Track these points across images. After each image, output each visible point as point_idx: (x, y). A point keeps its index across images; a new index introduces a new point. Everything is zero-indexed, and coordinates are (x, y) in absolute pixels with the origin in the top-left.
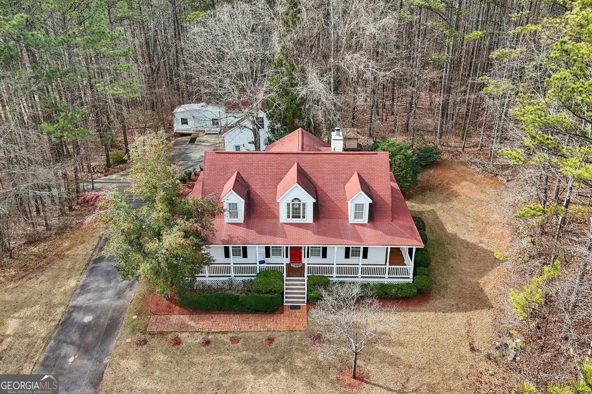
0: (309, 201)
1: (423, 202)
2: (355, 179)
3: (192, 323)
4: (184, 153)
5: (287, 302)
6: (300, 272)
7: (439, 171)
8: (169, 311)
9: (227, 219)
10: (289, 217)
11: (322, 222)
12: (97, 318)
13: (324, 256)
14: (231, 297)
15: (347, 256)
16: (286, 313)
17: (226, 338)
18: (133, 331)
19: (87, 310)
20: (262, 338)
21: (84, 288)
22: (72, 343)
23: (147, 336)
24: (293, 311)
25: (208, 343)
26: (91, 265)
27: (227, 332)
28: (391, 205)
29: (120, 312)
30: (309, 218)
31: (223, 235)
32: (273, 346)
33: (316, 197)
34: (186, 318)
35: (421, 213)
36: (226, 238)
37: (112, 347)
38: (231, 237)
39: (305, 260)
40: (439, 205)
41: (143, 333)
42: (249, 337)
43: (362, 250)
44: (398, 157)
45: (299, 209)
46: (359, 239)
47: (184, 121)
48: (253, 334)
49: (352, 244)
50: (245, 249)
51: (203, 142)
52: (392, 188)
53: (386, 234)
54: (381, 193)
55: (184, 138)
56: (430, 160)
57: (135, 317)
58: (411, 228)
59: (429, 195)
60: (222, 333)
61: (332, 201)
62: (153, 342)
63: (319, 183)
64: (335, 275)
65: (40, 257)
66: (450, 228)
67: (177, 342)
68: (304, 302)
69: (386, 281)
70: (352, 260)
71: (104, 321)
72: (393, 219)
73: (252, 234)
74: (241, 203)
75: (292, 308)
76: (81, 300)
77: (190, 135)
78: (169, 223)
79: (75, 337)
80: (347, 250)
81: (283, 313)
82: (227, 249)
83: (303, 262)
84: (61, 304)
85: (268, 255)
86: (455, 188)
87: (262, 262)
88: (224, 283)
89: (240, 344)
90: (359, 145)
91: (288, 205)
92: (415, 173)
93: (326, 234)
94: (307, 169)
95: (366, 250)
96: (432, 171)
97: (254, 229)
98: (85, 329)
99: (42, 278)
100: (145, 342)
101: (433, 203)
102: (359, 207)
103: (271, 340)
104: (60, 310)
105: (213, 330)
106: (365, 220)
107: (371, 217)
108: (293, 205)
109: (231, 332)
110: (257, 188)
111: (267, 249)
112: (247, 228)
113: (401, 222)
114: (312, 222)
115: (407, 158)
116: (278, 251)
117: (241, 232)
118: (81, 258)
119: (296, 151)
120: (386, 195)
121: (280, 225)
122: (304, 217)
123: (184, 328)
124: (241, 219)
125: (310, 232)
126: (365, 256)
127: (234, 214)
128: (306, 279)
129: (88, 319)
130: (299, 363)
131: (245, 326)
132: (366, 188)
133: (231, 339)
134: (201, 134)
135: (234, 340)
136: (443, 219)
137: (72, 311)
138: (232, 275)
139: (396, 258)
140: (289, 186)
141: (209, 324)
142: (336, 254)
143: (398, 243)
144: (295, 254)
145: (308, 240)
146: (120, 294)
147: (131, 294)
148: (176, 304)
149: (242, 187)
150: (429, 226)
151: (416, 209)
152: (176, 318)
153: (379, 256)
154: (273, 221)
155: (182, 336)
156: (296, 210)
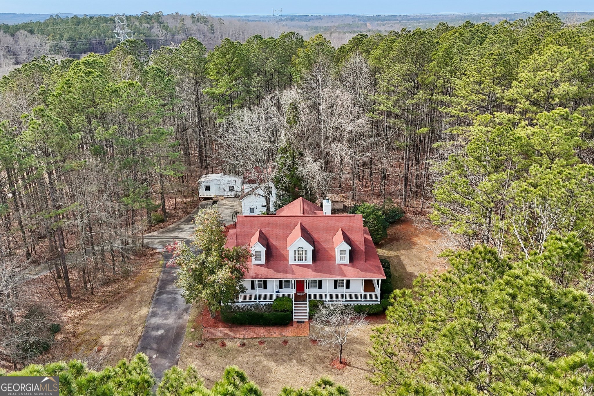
0: (309, 248)
1: (391, 249)
2: (340, 233)
3: (231, 334)
5: (295, 319)
6: (304, 298)
7: (403, 227)
8: (216, 327)
9: (253, 261)
10: (295, 260)
11: (318, 263)
12: (167, 331)
13: (320, 286)
14: (257, 315)
15: (336, 287)
16: (294, 325)
17: (256, 342)
18: (193, 339)
19: (158, 328)
20: (280, 341)
21: (153, 314)
23: (203, 342)
24: (299, 324)
25: (244, 345)
26: (155, 297)
27: (256, 338)
28: (363, 248)
29: (182, 328)
30: (309, 261)
31: (252, 273)
32: (287, 346)
33: (314, 246)
34: (227, 331)
35: (389, 257)
36: (254, 275)
37: (180, 349)
38: (258, 275)
39: (308, 291)
40: (402, 252)
41: (200, 339)
42: (271, 341)
43: (345, 282)
44: (371, 216)
45: (303, 254)
46: (343, 274)
47: (207, 188)
48: (273, 339)
49: (339, 278)
50: (265, 282)
51: (223, 205)
52: (366, 240)
53: (361, 271)
54: (357, 243)
55: (207, 202)
56: (396, 218)
57: (193, 330)
58: (379, 267)
59: (396, 244)
60: (253, 338)
61: (325, 249)
62: (207, 345)
63: (316, 236)
64: (327, 299)
65: (115, 293)
66: (409, 268)
67: (223, 346)
68: (307, 319)
69: (362, 303)
70: (339, 289)
71: (172, 335)
72: (366, 260)
73: (271, 272)
74: (263, 250)
75: (299, 322)
76: (153, 321)
77: (212, 198)
79: (154, 345)
80: (336, 281)
81: (293, 325)
82: (253, 282)
83: (305, 292)
84: (139, 326)
85: (281, 287)
86: (415, 239)
87: (277, 292)
88: (252, 306)
89: (265, 345)
90: (345, 206)
91: (295, 251)
92: (385, 228)
93: (321, 272)
94: (306, 227)
95: (348, 282)
96: (398, 227)
97: (272, 269)
98: (159, 340)
99: (120, 308)
100: (202, 345)
101: (398, 250)
102: (342, 252)
103: (286, 342)
104: (140, 329)
105: (246, 337)
106: (347, 261)
107: (351, 260)
108: (298, 251)
109: (259, 338)
110: (273, 240)
111: (281, 282)
112: (268, 268)
113: (371, 263)
114: (311, 263)
115: (378, 217)
116: (288, 284)
117: (264, 271)
118: (146, 294)
119: (299, 214)
120: (360, 244)
121: (290, 266)
122: (306, 260)
123: (226, 337)
124: (263, 262)
125: (310, 270)
126: (348, 287)
127: (258, 258)
128: (308, 303)
129: (160, 332)
130: (304, 356)
131: (267, 334)
132: (347, 239)
133: (259, 342)
134: (221, 198)
135: (261, 343)
136: (404, 262)
137: (148, 329)
138: (258, 300)
139: (368, 285)
140: (296, 238)
141: (243, 333)
142: (328, 288)
143: (369, 276)
144: (300, 285)
145: (309, 275)
146: (180, 317)
147: (187, 317)
148: (220, 321)
149: (264, 240)
150: (394, 266)
151: (386, 254)
152: (221, 331)
153: (357, 287)
154: (285, 263)
155: (226, 342)
156: (300, 256)
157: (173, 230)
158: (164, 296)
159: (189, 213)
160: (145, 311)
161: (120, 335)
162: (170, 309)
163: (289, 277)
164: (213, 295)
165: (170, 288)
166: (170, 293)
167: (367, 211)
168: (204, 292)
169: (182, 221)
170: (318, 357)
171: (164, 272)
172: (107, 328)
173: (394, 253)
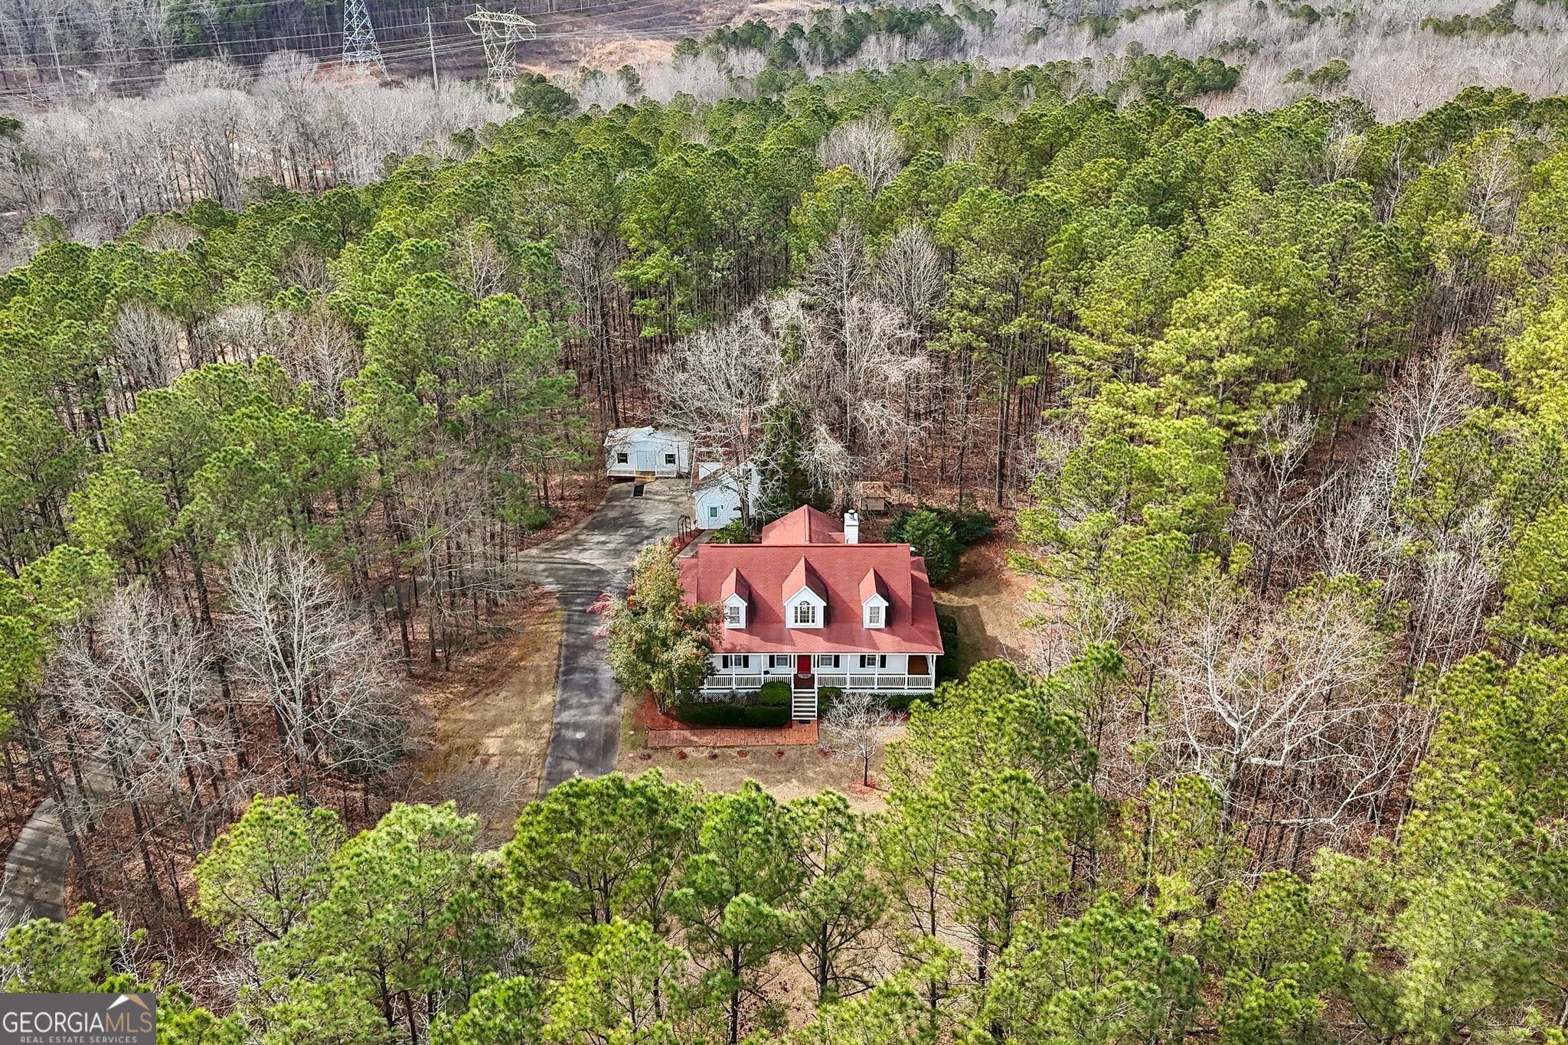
0: (819, 604)
1: (965, 594)
2: (870, 576)
3: (695, 739)
4: (630, 514)
5: (795, 716)
6: (809, 683)
7: (992, 549)
8: (669, 728)
9: (727, 624)
10: (796, 622)
11: (835, 626)
12: (590, 734)
13: (837, 665)
14: (736, 709)
15: (862, 665)
16: (794, 727)
17: (733, 752)
18: (633, 746)
19: (576, 727)
20: (772, 751)
21: (564, 704)
22: (571, 759)
23: (650, 751)
24: (803, 725)
25: (715, 756)
26: (562, 678)
27: (733, 746)
28: (911, 605)
29: (614, 728)
30: (819, 623)
31: (726, 645)
32: (783, 758)
33: (828, 601)
34: (687, 734)
35: (960, 609)
36: (729, 647)
37: (615, 761)
38: (734, 646)
39: (815, 670)
40: (984, 598)
41: (646, 747)
42: (757, 750)
43: (878, 659)
44: (930, 536)
45: (808, 612)
46: (875, 646)
47: (623, 458)
48: (761, 748)
49: (867, 652)
50: (746, 658)
51: (656, 493)
52: (917, 584)
53: (904, 640)
54: (900, 593)
55: (623, 486)
56: (979, 534)
57: (631, 732)
58: (933, 633)
59: (974, 583)
60: (729, 747)
61: (845, 602)
62: (658, 756)
63: (830, 581)
64: (848, 686)
65: (488, 669)
66: (991, 630)
67: (683, 756)
68: (814, 716)
69: (905, 692)
70: (868, 669)
71: (599, 738)
72: (914, 621)
73: (756, 641)
74: (742, 605)
75: (801, 722)
76: (565, 717)
77: (632, 479)
78: (679, 635)
79: (573, 753)
80: (863, 658)
81: (791, 727)
82: (725, 659)
83: (812, 672)
84: (544, 721)
85: (772, 665)
86: (1006, 575)
87: (766, 673)
88: (725, 695)
89: (748, 757)
91: (796, 608)
92: (956, 555)
93: (837, 641)
94: (815, 565)
95: (883, 658)
96: (982, 549)
97: (756, 635)
98: (580, 746)
99: (503, 694)
100: (649, 757)
101: (978, 595)
102: (874, 611)
103: (781, 753)
104: (546, 727)
105: (718, 744)
106: (882, 624)
107: (889, 622)
108: (801, 608)
109: (737, 746)
110: (759, 587)
111: (772, 658)
112: (751, 634)
113: (923, 626)
114: (822, 627)
115: (943, 536)
116: (784, 660)
117: (744, 639)
118: (544, 670)
119: (803, 543)
120: (905, 594)
121: (787, 631)
122: (813, 622)
123: (687, 743)
124: (742, 624)
125: (820, 639)
126: (883, 665)
127: (735, 619)
128: (816, 690)
129: (580, 735)
130: (811, 774)
131: (751, 741)
132: (883, 589)
133: (739, 753)
134: (649, 479)
135: (742, 754)
136: (985, 618)
137: (559, 728)
138: (734, 686)
139: (917, 664)
140: (796, 589)
141: (709, 738)
142: (850, 664)
143: (918, 649)
144: (804, 662)
145: (818, 647)
146: (608, 710)
147: (620, 710)
148: (674, 718)
149: (744, 588)
150: (966, 626)
151: (954, 604)
152: (676, 734)
153: (898, 665)
154: (779, 626)
155: (687, 750)
156: (804, 616)
157: (567, 545)
158: (577, 676)
159: (592, 511)
160: (547, 699)
161: (515, 737)
162: (591, 696)
163: (786, 650)
164: (669, 682)
165: (584, 661)
166: (585, 670)
167: (925, 526)
168: (654, 677)
169: (581, 525)
170: (831, 774)
171: (568, 631)
172: (491, 726)
173: (969, 601)
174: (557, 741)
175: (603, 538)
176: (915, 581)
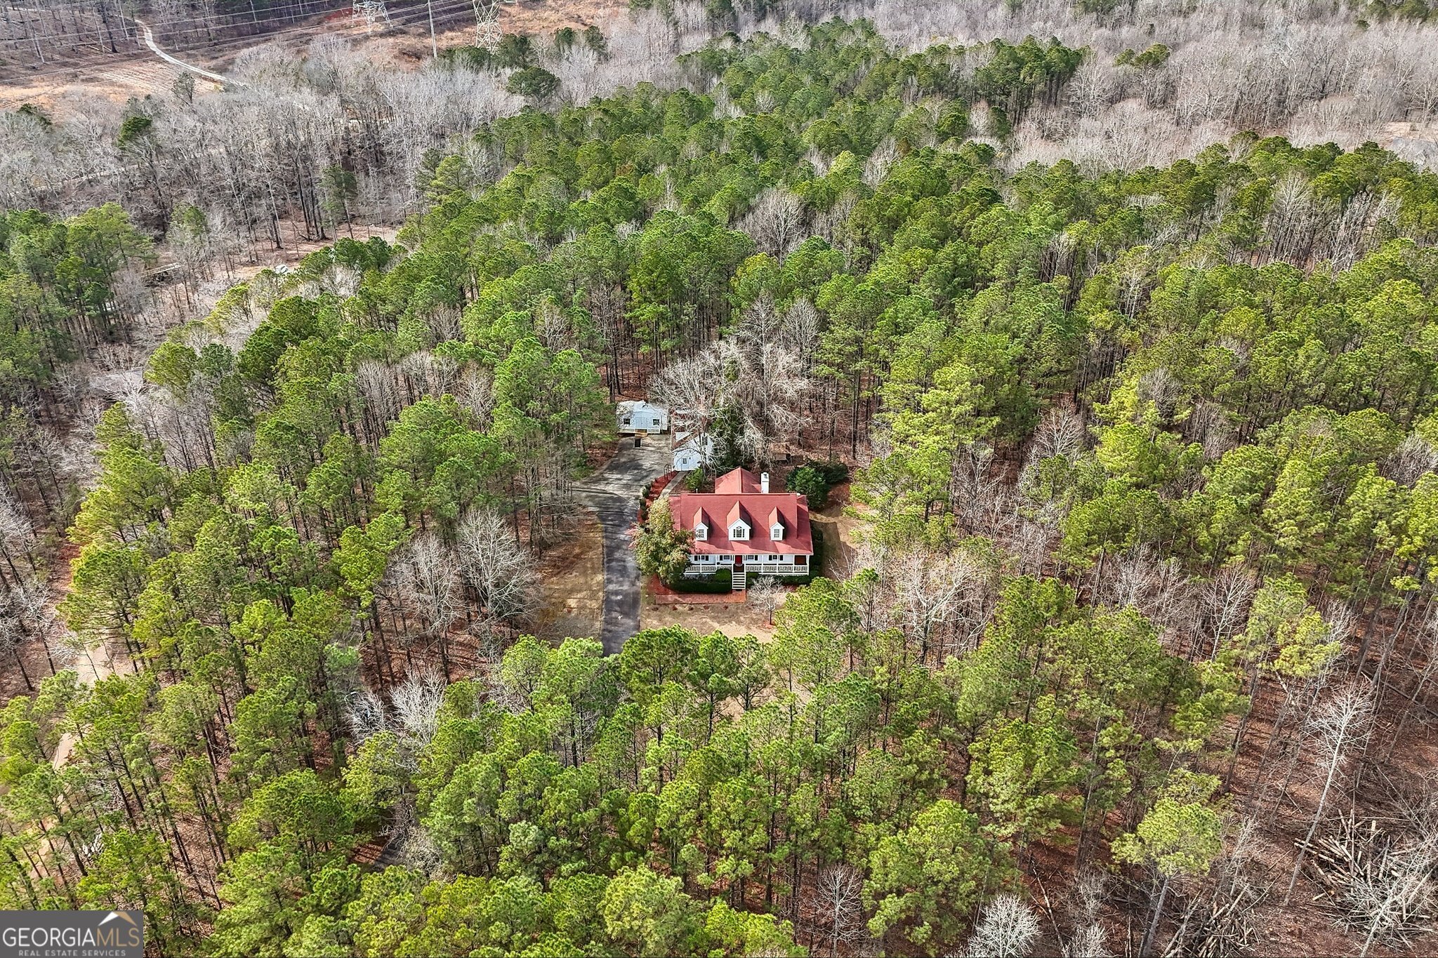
0: (747, 528)
1: (830, 515)
2: (775, 512)
3: (680, 599)
4: (633, 460)
5: (734, 587)
6: (741, 569)
7: (846, 487)
8: (667, 594)
9: (697, 539)
10: (735, 537)
11: (755, 539)
12: (625, 597)
13: (756, 559)
14: (702, 583)
15: (770, 560)
16: (733, 593)
17: (702, 607)
18: (649, 604)
19: (617, 593)
20: (722, 606)
21: (609, 581)
22: (616, 610)
23: (658, 605)
24: (738, 592)
25: (692, 609)
26: (606, 564)
27: (701, 603)
28: (796, 526)
29: (637, 593)
30: (747, 537)
31: (697, 549)
32: (728, 609)
33: (751, 524)
34: (677, 597)
35: (826, 524)
36: (698, 551)
37: (640, 611)
38: (701, 550)
39: (744, 562)
40: (840, 518)
41: (655, 603)
42: (714, 606)
43: (778, 556)
44: (810, 483)
45: (741, 532)
46: (777, 549)
47: (627, 422)
48: (716, 604)
49: (773, 554)
50: (707, 556)
51: (648, 445)
53: (793, 546)
54: (791, 522)
55: (628, 439)
56: (840, 477)
57: (647, 595)
58: (809, 543)
60: (699, 604)
61: (761, 527)
62: (662, 608)
63: (753, 514)
64: (763, 570)
65: (563, 559)
66: (842, 538)
67: (675, 609)
68: (744, 587)
69: (793, 574)
70: (773, 562)
71: (630, 598)
72: (798, 537)
73: (713, 547)
74: (705, 528)
75: (737, 590)
76: (611, 587)
77: (633, 435)
78: (673, 546)
79: (617, 607)
80: (770, 556)
82: (696, 557)
83: (743, 564)
84: (599, 591)
85: (721, 560)
87: (718, 564)
88: (697, 575)
89: (709, 609)
91: (734, 530)
92: (826, 492)
93: (757, 547)
94: (745, 505)
95: (781, 556)
96: (841, 487)
97: (713, 544)
98: (620, 603)
99: (574, 574)
100: (657, 608)
102: (777, 531)
104: (601, 593)
105: (693, 602)
106: (780, 538)
107: (784, 537)
108: (737, 530)
109: (704, 603)
110: (714, 518)
111: (721, 556)
112: (710, 543)
113: (803, 539)
114: (748, 540)
115: (817, 482)
116: (727, 557)
117: (706, 547)
118: (596, 560)
119: (738, 493)
120: (794, 523)
121: (729, 542)
122: (744, 537)
123: (676, 602)
124: (705, 538)
125: (747, 546)
126: (781, 560)
127: (702, 535)
128: (745, 573)
129: (619, 598)
130: (742, 618)
131: (711, 600)
132: (782, 519)
134: (644, 434)
135: (706, 608)
136: (840, 531)
137: (608, 593)
138: (701, 571)
139: (800, 560)
140: (734, 520)
141: (689, 599)
142: (764, 558)
143: (800, 552)
144: (739, 559)
145: (746, 551)
146: (633, 584)
147: (640, 584)
148: (670, 589)
149: (707, 519)
150: (829, 534)
151: (823, 521)
152: (671, 597)
153: (789, 559)
154: (725, 539)
155: (677, 606)
156: (739, 533)
157: (598, 480)
158: (614, 564)
159: (610, 457)
160: (600, 578)
161: (584, 598)
162: (622, 576)
163: (729, 552)
164: (667, 571)
165: (617, 555)
166: (618, 560)
167: (807, 477)
168: (660, 569)
169: (605, 467)
170: (752, 619)
171: (606, 537)
172: (571, 592)
173: (832, 520)
174: (607, 601)
175: (619, 476)
176: (799, 510)
